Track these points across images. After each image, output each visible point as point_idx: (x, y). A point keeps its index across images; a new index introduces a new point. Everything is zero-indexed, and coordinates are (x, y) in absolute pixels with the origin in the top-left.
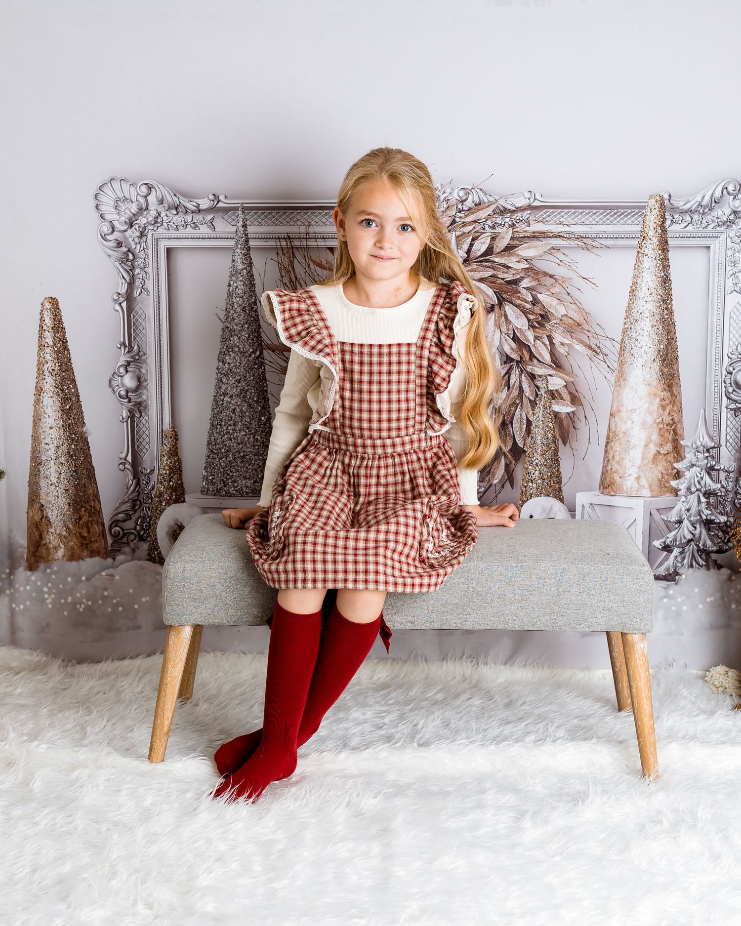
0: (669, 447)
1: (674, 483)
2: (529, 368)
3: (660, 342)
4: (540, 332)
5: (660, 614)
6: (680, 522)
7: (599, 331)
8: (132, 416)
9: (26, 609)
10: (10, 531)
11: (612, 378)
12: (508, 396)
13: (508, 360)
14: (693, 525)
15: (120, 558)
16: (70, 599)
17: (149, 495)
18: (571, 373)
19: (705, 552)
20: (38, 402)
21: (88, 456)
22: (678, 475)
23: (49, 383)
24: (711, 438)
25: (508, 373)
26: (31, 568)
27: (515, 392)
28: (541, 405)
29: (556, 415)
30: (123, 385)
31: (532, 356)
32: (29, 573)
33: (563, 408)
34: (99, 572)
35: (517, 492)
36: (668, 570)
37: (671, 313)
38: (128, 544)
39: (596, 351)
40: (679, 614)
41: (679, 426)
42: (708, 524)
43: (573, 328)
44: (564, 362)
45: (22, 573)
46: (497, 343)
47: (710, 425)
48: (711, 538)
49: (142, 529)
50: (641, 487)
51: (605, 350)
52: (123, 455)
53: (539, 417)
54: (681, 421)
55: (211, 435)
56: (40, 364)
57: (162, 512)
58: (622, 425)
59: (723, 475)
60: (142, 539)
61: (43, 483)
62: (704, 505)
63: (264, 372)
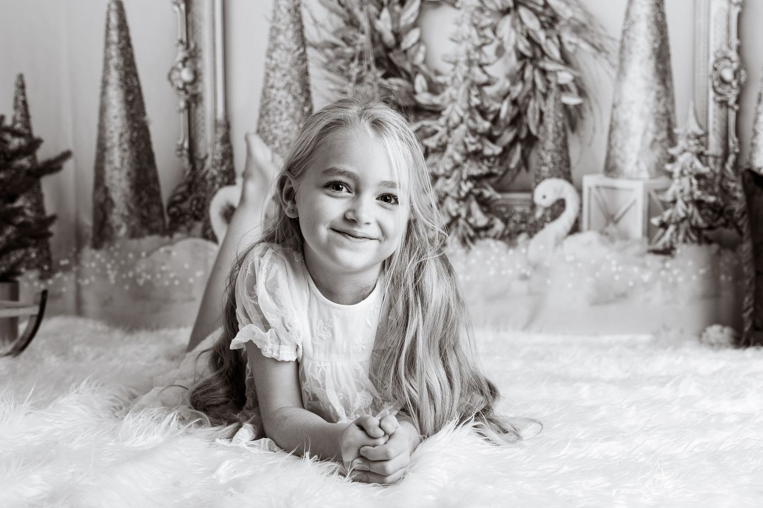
0: (664, 134)
1: (669, 167)
2: (541, 64)
3: (655, 41)
4: (550, 32)
5: (659, 285)
6: (674, 202)
7: (601, 31)
8: (188, 106)
9: (91, 284)
10: (77, 212)
11: (614, 73)
12: (523, 89)
13: (521, 57)
14: (686, 204)
15: (177, 236)
16: (131, 274)
17: (203, 179)
18: (577, 68)
19: (696, 229)
20: (104, 93)
21: (148, 143)
22: (672, 160)
23: (114, 77)
24: (701, 127)
25: (523, 69)
26: (97, 246)
27: (529, 86)
28: (551, 97)
29: (565, 107)
30: (180, 78)
31: (544, 54)
32: (93, 252)
33: (571, 100)
34: (157, 249)
35: (531, 176)
36: (664, 244)
37: (663, 15)
38: (184, 223)
39: (599, 49)
40: (675, 285)
41: (672, 116)
42: (699, 203)
43: (579, 29)
44: (572, 59)
45: (88, 252)
46: (512, 41)
47: (699, 114)
48: (702, 216)
49: (197, 209)
50: (640, 171)
51: (607, 49)
52: (180, 142)
53: (550, 107)
54: (674, 111)
55: (259, 123)
56: (107, 59)
57: (215, 193)
58: (623, 115)
59: (711, 160)
60: (197, 218)
61: (108, 168)
62: (695, 187)
63: (307, 68)
